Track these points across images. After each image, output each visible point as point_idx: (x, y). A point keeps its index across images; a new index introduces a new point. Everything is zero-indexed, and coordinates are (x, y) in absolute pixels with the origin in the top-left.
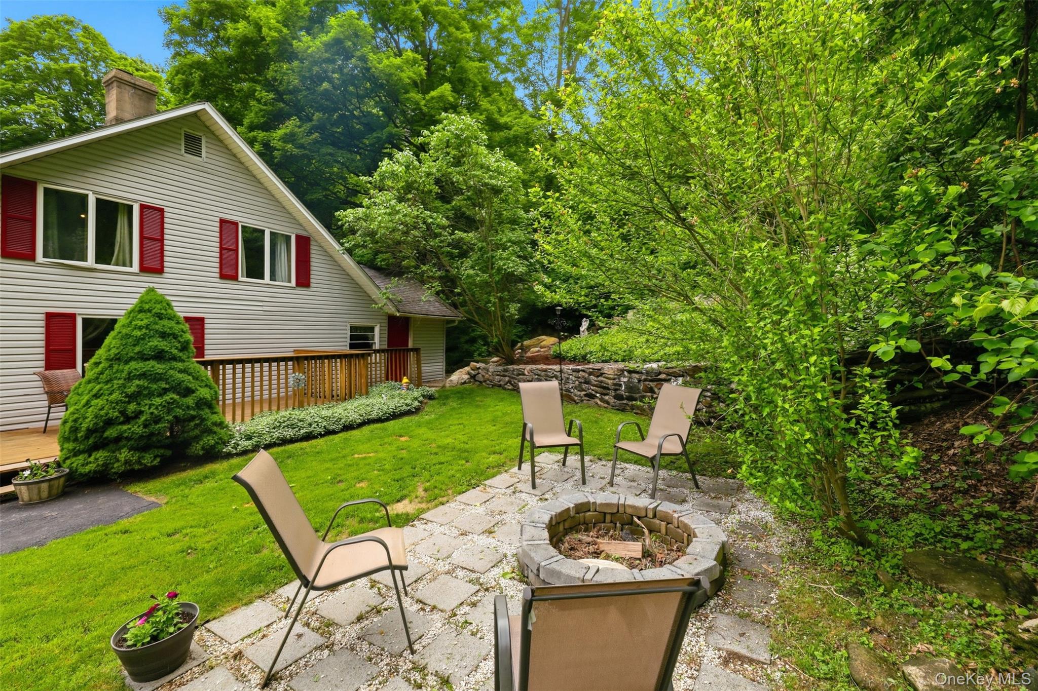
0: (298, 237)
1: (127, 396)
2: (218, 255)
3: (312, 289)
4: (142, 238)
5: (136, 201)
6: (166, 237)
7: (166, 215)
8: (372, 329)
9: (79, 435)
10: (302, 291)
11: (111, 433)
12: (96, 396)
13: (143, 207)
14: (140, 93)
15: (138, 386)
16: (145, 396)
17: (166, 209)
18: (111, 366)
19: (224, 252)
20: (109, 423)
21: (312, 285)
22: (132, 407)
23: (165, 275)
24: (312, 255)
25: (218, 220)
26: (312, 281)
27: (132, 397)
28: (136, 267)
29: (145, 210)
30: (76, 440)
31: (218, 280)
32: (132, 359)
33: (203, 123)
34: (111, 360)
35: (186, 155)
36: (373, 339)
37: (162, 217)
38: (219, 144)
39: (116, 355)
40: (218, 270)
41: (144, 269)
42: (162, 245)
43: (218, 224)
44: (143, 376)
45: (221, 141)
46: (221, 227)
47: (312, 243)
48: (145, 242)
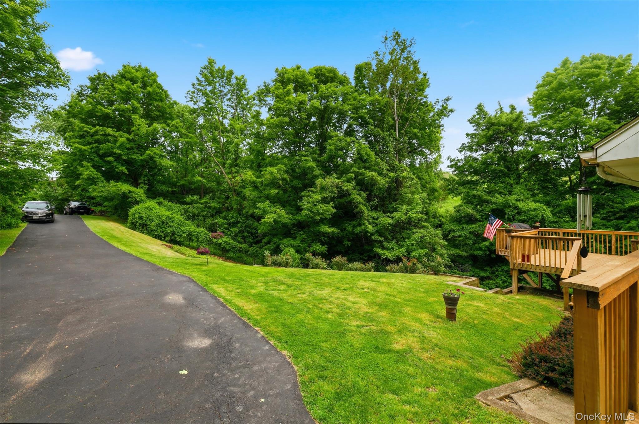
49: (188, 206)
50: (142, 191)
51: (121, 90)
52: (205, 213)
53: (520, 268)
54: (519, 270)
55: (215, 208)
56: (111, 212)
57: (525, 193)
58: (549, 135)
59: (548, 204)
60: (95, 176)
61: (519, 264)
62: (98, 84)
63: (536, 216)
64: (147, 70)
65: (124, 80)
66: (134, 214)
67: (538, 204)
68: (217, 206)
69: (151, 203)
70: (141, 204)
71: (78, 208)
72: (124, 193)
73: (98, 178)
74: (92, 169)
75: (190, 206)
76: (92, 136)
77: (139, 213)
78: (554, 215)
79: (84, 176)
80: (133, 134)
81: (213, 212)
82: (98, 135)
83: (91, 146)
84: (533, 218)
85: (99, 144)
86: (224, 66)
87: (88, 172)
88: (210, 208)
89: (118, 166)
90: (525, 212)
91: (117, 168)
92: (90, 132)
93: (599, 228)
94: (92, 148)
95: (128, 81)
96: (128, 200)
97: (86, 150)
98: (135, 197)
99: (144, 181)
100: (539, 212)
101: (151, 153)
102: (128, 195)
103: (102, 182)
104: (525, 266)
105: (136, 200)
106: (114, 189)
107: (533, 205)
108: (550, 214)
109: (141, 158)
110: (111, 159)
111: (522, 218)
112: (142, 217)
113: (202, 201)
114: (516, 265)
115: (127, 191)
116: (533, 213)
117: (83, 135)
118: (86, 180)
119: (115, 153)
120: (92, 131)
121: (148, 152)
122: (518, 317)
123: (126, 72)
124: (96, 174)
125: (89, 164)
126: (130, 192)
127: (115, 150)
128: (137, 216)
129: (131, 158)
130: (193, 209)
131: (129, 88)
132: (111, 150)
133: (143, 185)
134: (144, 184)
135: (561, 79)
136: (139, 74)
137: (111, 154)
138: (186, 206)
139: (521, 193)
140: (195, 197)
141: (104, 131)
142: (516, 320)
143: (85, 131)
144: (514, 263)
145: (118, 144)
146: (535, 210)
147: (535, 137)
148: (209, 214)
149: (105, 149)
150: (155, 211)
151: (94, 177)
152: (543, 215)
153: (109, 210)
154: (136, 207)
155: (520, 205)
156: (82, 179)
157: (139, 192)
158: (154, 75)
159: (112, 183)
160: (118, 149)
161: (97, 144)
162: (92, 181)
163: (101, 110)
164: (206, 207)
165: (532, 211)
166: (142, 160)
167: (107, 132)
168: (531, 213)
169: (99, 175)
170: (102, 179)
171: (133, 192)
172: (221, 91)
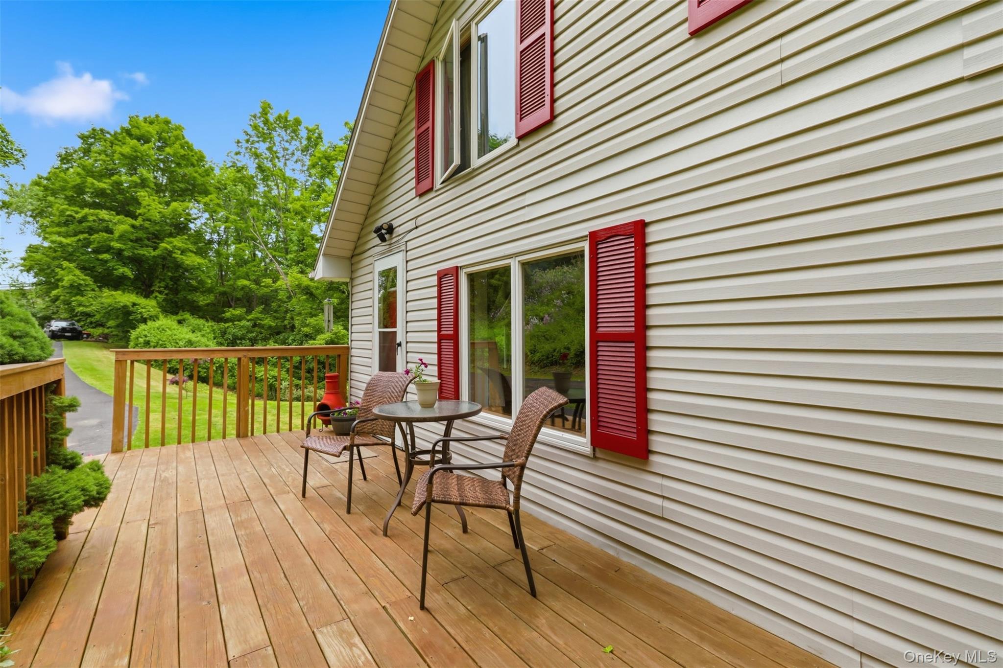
23: (559, 122)
41: (524, 131)
49: (227, 325)
50: (153, 303)
51: (122, 155)
52: (254, 334)
55: (270, 327)
56: (117, 335)
60: (82, 282)
62: (91, 144)
64: (167, 122)
65: (128, 139)
66: (137, 338)
68: (273, 324)
69: (167, 322)
70: (149, 323)
71: (63, 330)
72: (125, 307)
73: (87, 285)
74: (78, 272)
75: (231, 324)
76: (80, 221)
77: (146, 336)
79: (64, 282)
80: (140, 219)
81: (265, 333)
82: (88, 221)
83: (78, 238)
85: (91, 235)
86: (287, 111)
87: (71, 277)
88: (262, 326)
89: (117, 267)
91: (116, 269)
92: (74, 218)
94: (79, 240)
95: (135, 141)
96: (131, 318)
97: (69, 245)
98: (141, 313)
99: (159, 287)
101: (168, 247)
102: (132, 309)
103: (93, 290)
105: (142, 317)
106: (109, 301)
109: (153, 253)
110: (106, 256)
112: (149, 341)
113: (249, 318)
115: (128, 304)
117: (67, 221)
118: (67, 288)
119: (113, 248)
120: (78, 216)
121: (163, 245)
123: (133, 127)
124: (83, 280)
125: (71, 265)
126: (134, 305)
127: (112, 244)
128: (141, 340)
129: (139, 254)
130: (233, 330)
131: (136, 151)
132: (108, 243)
133: (157, 294)
134: (160, 292)
136: (153, 130)
137: (108, 249)
138: (223, 325)
140: (238, 312)
141: (96, 215)
143: (69, 216)
145: (117, 234)
148: (260, 336)
149: (99, 242)
150: (170, 333)
151: (80, 285)
153: (114, 333)
154: (142, 326)
156: (63, 287)
157: (148, 305)
158: (179, 128)
159: (106, 292)
160: (117, 241)
161: (86, 235)
162: (77, 289)
163: (93, 184)
164: (255, 325)
166: (154, 257)
167: (100, 217)
169: (89, 280)
170: (94, 286)
171: (139, 305)
172: (285, 149)
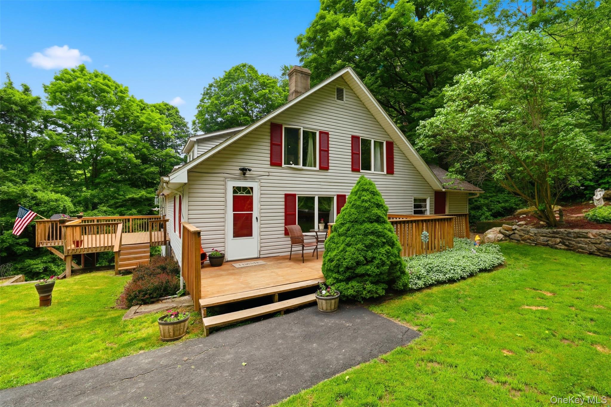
0: (388, 143)
1: (366, 247)
2: (350, 157)
3: (394, 175)
4: (320, 150)
5: (317, 130)
6: (330, 149)
7: (330, 136)
8: (425, 200)
9: (341, 270)
10: (390, 177)
11: (360, 270)
12: (348, 245)
13: (321, 133)
14: (304, 75)
15: (371, 239)
16: (375, 246)
17: (330, 133)
18: (353, 226)
19: (354, 155)
20: (358, 263)
21: (395, 173)
22: (370, 254)
23: (330, 171)
24: (394, 154)
25: (350, 136)
26: (395, 170)
27: (369, 247)
28: (317, 168)
29: (322, 135)
30: (338, 272)
31: (351, 172)
32: (364, 221)
33: (344, 80)
34: (352, 222)
35: (337, 100)
36: (425, 207)
37: (328, 138)
38: (351, 91)
39: (356, 219)
40: (350, 166)
41: (321, 168)
42: (328, 153)
43: (350, 139)
44: (372, 233)
45: (352, 90)
46: (352, 141)
47: (394, 146)
48: (322, 152)
53: (74, 253)
54: (73, 255)
57: (42, 183)
58: (66, 130)
59: (67, 194)
61: (73, 250)
63: (58, 207)
67: (59, 195)
78: (74, 205)
84: (55, 209)
90: (45, 203)
93: (109, 215)
100: (60, 203)
104: (79, 250)
107: (54, 196)
108: (71, 205)
111: (41, 209)
114: (70, 252)
116: (55, 203)
122: (97, 286)
135: (79, 82)
139: (38, 183)
142: (97, 288)
144: (68, 250)
146: (56, 200)
147: (51, 127)
152: (64, 206)
155: (40, 195)
165: (53, 201)
168: (51, 203)
